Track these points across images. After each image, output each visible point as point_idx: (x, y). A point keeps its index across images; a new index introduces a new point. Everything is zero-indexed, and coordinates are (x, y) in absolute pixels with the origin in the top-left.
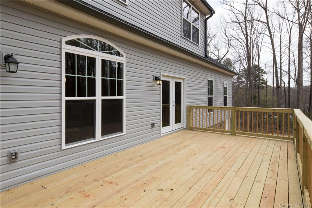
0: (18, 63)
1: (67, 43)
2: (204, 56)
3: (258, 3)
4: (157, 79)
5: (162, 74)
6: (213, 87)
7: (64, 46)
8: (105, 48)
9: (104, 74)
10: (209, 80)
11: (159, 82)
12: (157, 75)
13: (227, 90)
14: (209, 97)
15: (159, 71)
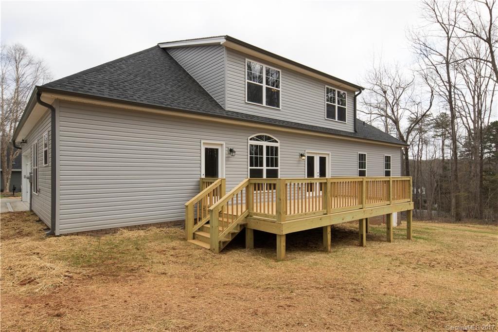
0: (235, 152)
1: (251, 139)
2: (353, 132)
3: (474, 34)
4: (302, 155)
5: (306, 151)
6: (366, 160)
7: (249, 141)
8: (268, 139)
9: (267, 154)
10: (359, 154)
11: (303, 158)
12: (302, 152)
13: (390, 164)
14: (359, 171)
15: (304, 149)
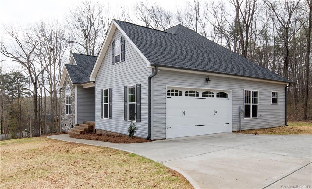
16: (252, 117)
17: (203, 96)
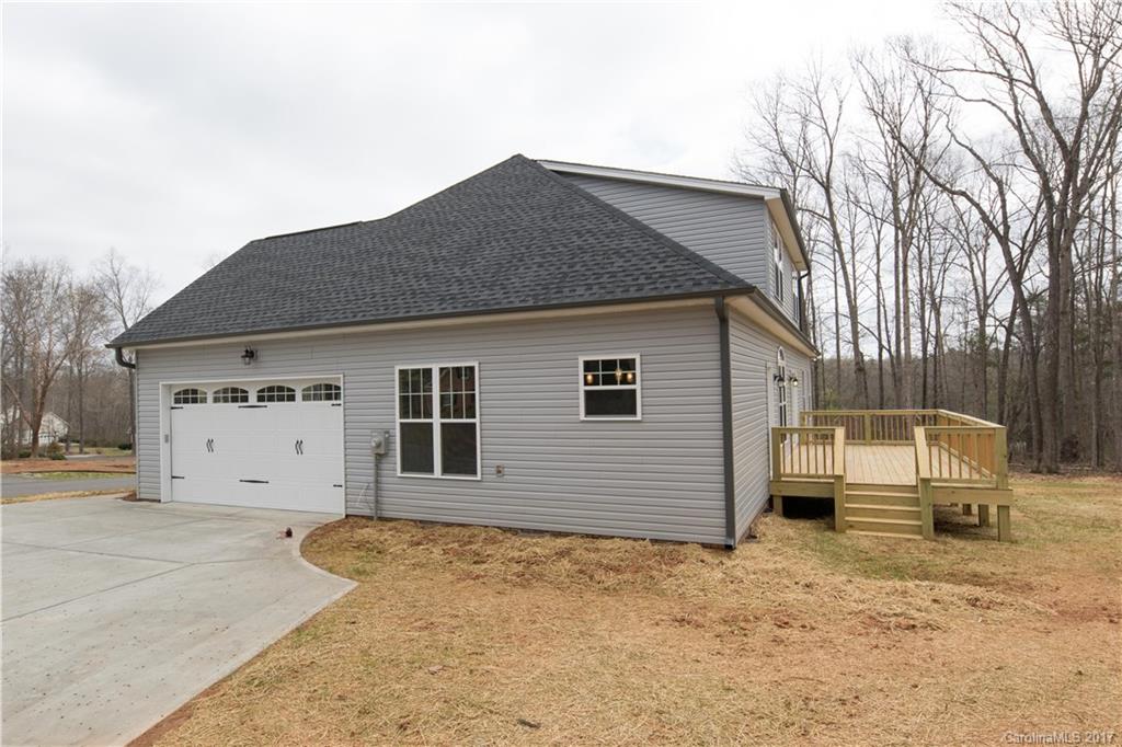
16: (445, 470)
17: (261, 399)
